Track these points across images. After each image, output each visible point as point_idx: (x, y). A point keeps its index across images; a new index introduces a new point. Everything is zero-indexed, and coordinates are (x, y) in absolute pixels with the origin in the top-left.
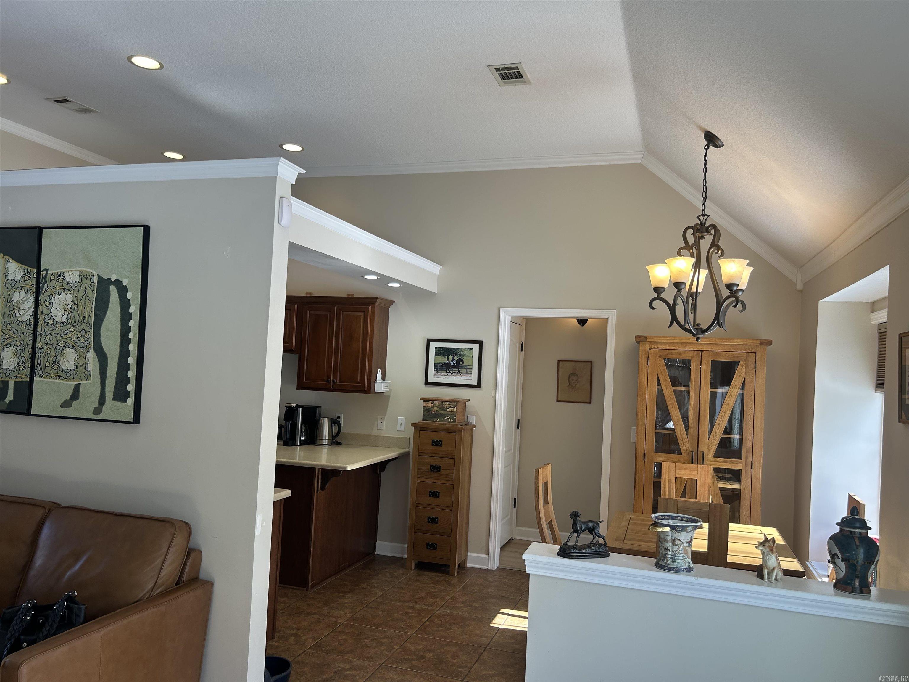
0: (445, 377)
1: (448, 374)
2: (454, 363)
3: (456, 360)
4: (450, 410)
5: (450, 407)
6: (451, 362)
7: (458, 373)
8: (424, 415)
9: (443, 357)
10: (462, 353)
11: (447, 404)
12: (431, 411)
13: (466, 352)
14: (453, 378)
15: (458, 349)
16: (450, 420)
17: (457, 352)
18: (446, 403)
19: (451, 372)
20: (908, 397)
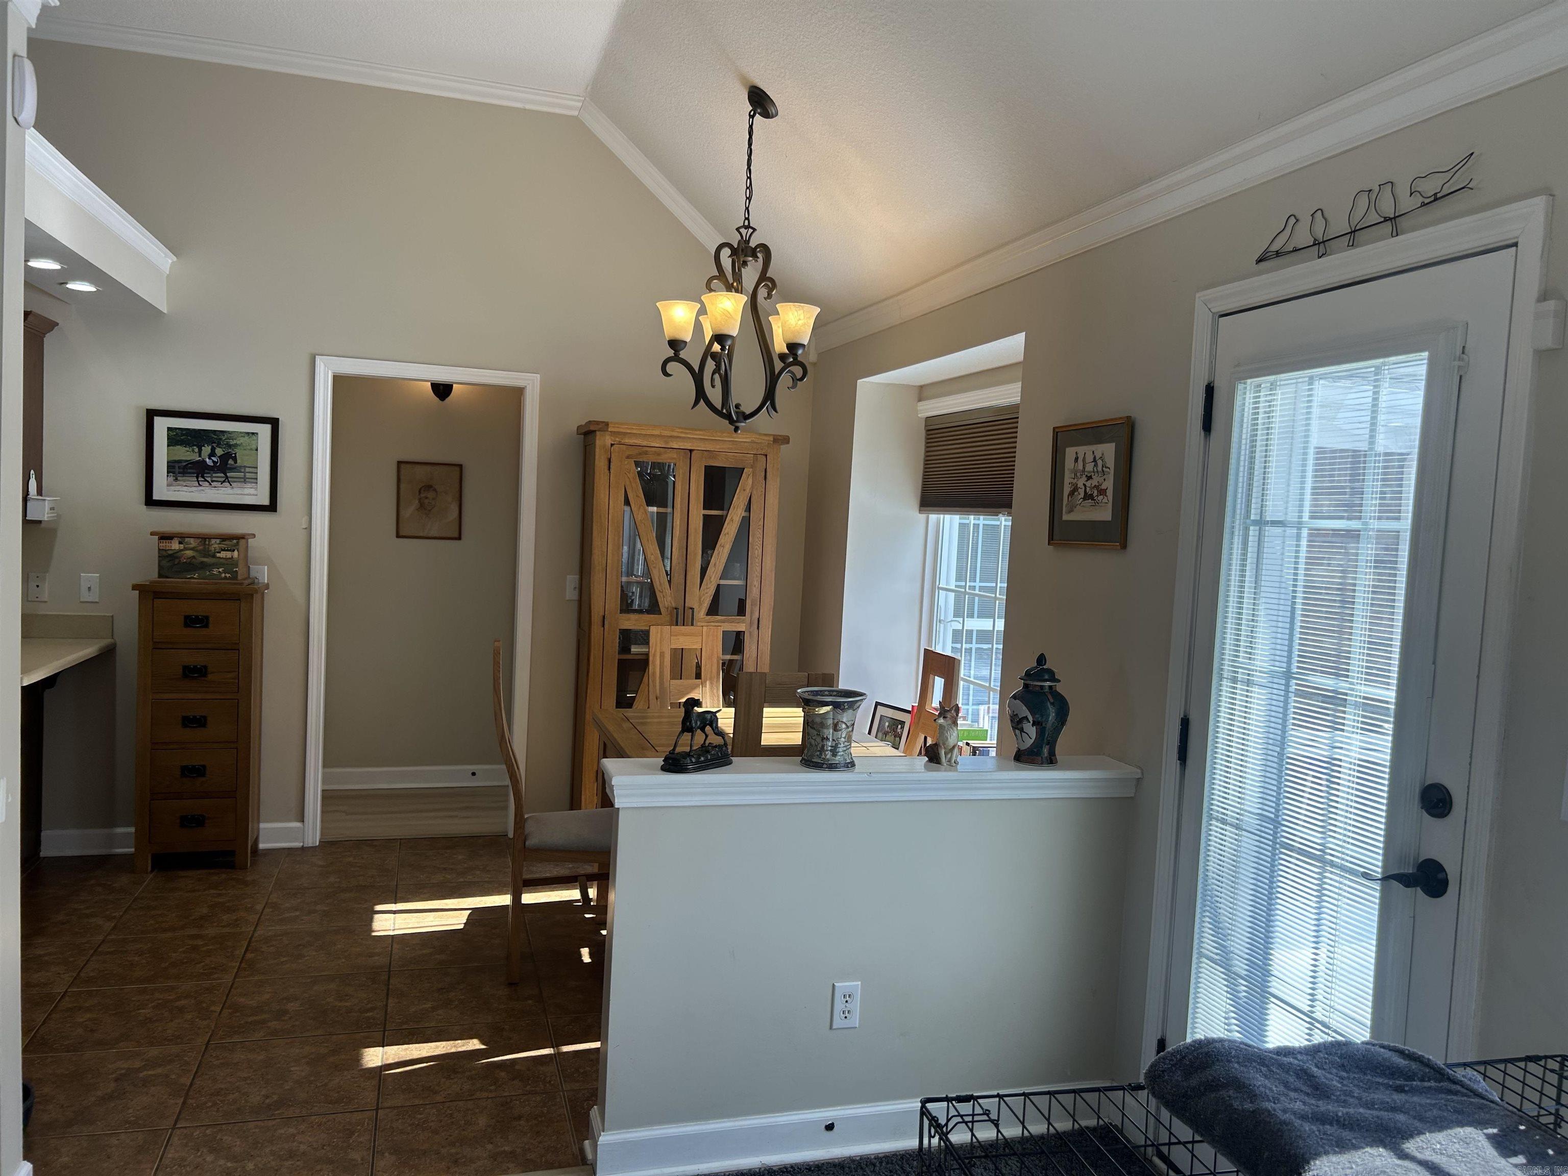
0: (194, 489)
1: (200, 483)
2: (214, 462)
3: (219, 455)
4: (223, 554)
5: (224, 550)
6: (207, 460)
7: (224, 481)
8: (160, 567)
9: (187, 449)
10: (232, 442)
11: (215, 544)
12: (177, 558)
13: (240, 441)
14: (214, 491)
15: (223, 432)
16: (223, 575)
17: (221, 439)
18: (213, 541)
19: (209, 479)
20: (1070, 511)
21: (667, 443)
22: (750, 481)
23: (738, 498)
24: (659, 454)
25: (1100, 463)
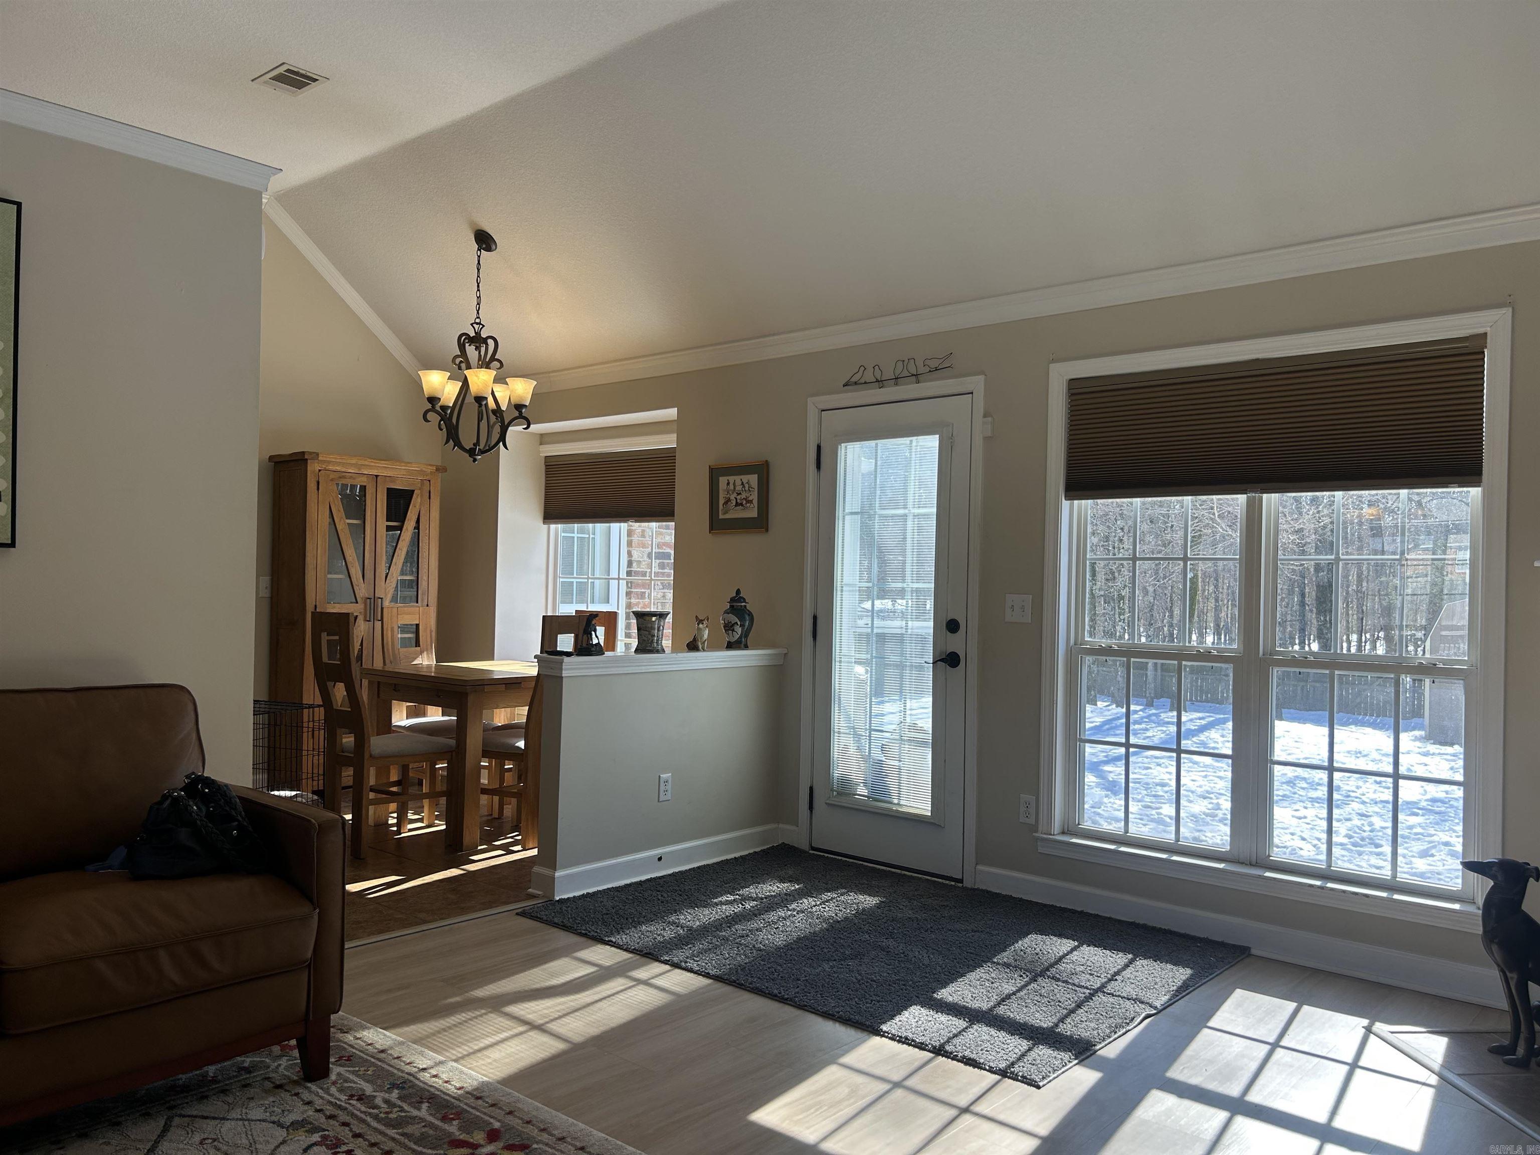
20: (724, 514)
21: (359, 469)
22: (419, 500)
23: (411, 512)
24: (354, 479)
25: (747, 486)
